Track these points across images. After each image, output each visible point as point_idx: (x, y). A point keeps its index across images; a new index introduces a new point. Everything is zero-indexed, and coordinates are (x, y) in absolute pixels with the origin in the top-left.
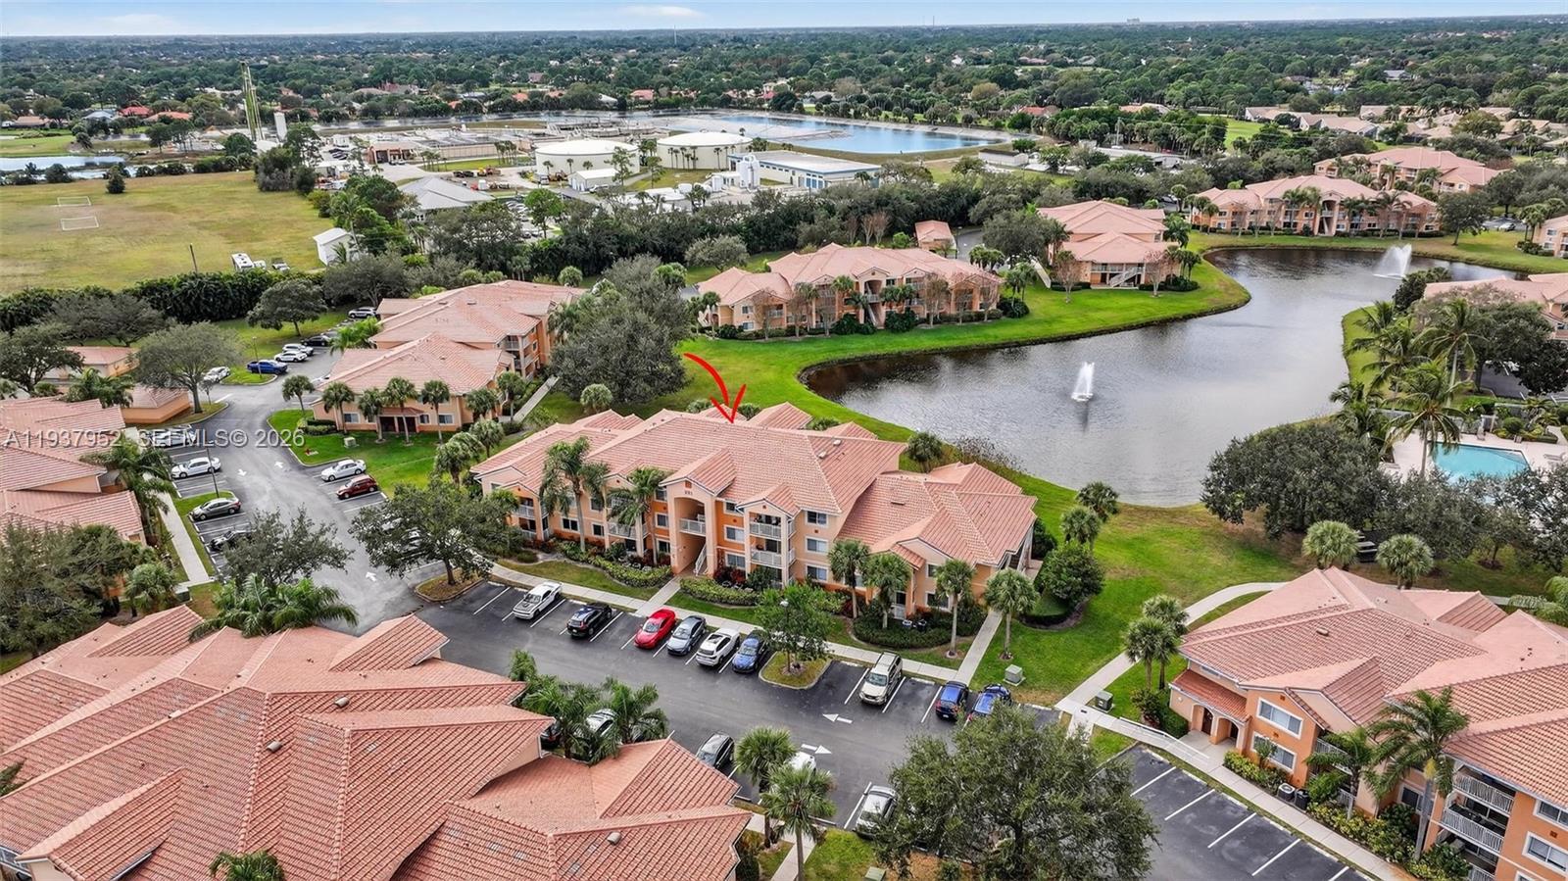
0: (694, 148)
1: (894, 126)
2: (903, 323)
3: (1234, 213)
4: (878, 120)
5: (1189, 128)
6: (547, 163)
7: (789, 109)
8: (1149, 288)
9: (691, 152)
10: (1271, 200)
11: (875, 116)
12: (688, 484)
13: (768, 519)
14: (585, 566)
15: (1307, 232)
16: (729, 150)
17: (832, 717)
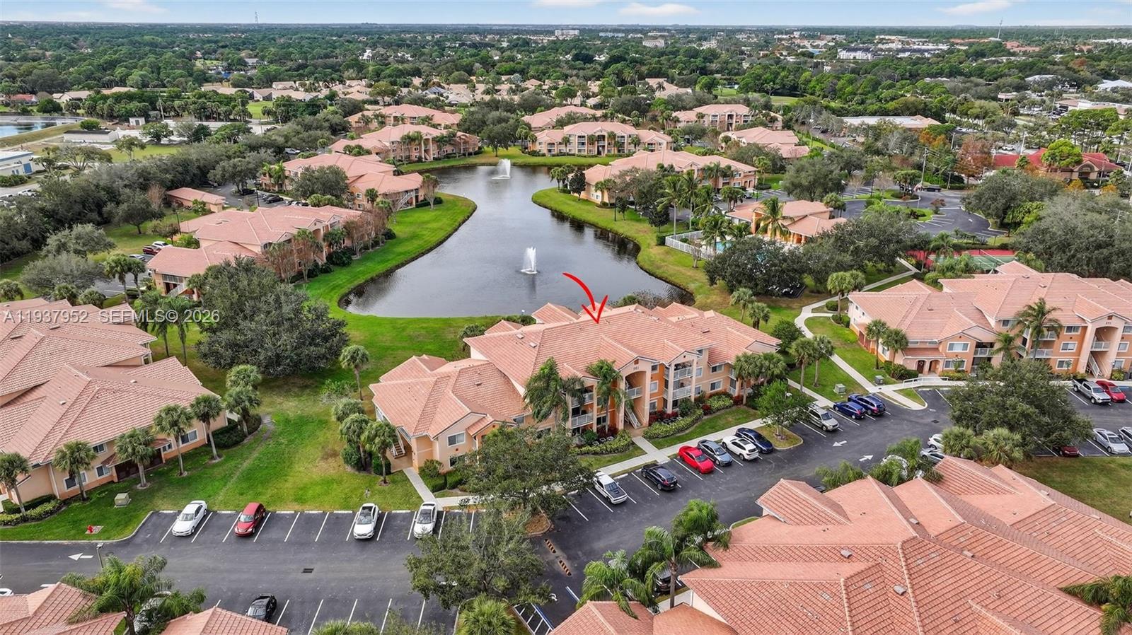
5: (220, 102)
8: (427, 204)
10: (393, 143)
12: (635, 362)
15: (420, 160)
17: (836, 444)
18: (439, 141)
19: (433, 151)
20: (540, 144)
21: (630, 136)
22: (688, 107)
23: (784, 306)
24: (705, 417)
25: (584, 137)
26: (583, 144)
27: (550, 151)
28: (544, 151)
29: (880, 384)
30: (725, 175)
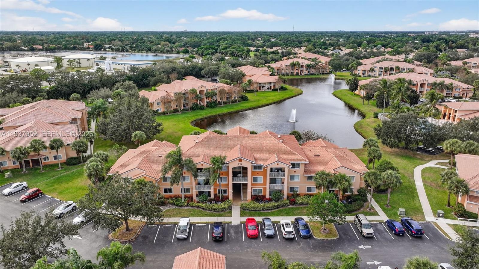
0: (79, 59)
1: (141, 54)
2: (212, 105)
3: (277, 70)
4: (135, 52)
5: (240, 51)
6: (17, 66)
7: (100, 50)
8: (277, 90)
9: (78, 61)
10: (286, 66)
11: (134, 51)
12: (240, 160)
13: (279, 169)
14: (187, 208)
15: (298, 74)
16: (93, 60)
17: (362, 247)
18: (308, 67)
19: (305, 71)
20: (359, 70)
21: (409, 69)
22: (460, 59)
23: (420, 157)
24: (291, 206)
25: (382, 68)
26: (382, 72)
27: (364, 74)
28: (361, 74)
29: (439, 216)
30: (447, 88)
